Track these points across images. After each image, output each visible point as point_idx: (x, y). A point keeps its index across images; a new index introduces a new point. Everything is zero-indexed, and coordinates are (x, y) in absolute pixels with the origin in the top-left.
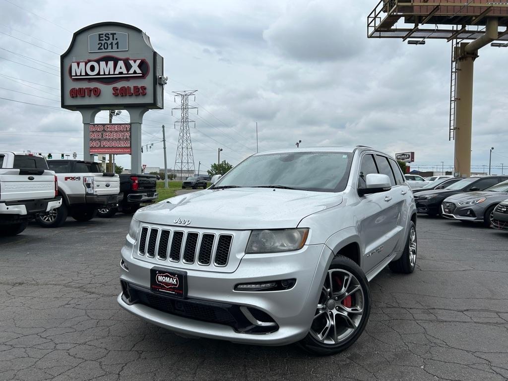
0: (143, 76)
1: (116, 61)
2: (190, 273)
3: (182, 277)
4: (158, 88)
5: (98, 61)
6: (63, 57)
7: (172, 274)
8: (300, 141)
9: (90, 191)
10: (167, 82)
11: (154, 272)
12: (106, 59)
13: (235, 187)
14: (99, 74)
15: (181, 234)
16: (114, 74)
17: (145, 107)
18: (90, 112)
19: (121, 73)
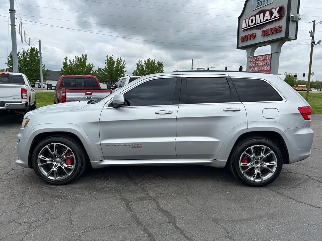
0: (281, 18)
1: (265, 12)
4: (291, 24)
5: (255, 16)
6: (240, 18)
12: (260, 13)
14: (255, 24)
16: (263, 22)
17: (282, 41)
18: (250, 50)
19: (267, 20)
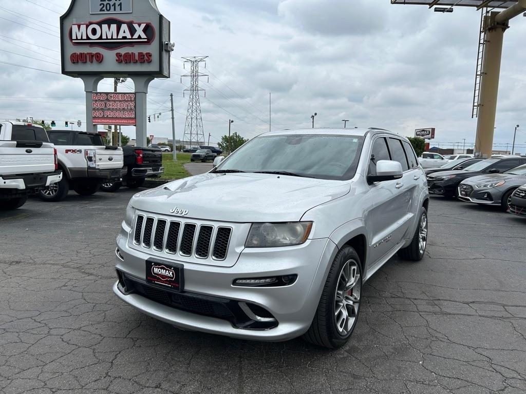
0: (149, 42)
1: (119, 24)
2: (186, 266)
3: (179, 270)
4: (165, 55)
5: (100, 24)
6: (63, 19)
7: (168, 266)
8: (316, 114)
9: (92, 165)
10: (174, 48)
11: (149, 264)
12: (109, 22)
13: (238, 172)
14: (101, 38)
15: (178, 224)
16: (117, 39)
17: (151, 75)
18: (92, 80)
19: (124, 38)
